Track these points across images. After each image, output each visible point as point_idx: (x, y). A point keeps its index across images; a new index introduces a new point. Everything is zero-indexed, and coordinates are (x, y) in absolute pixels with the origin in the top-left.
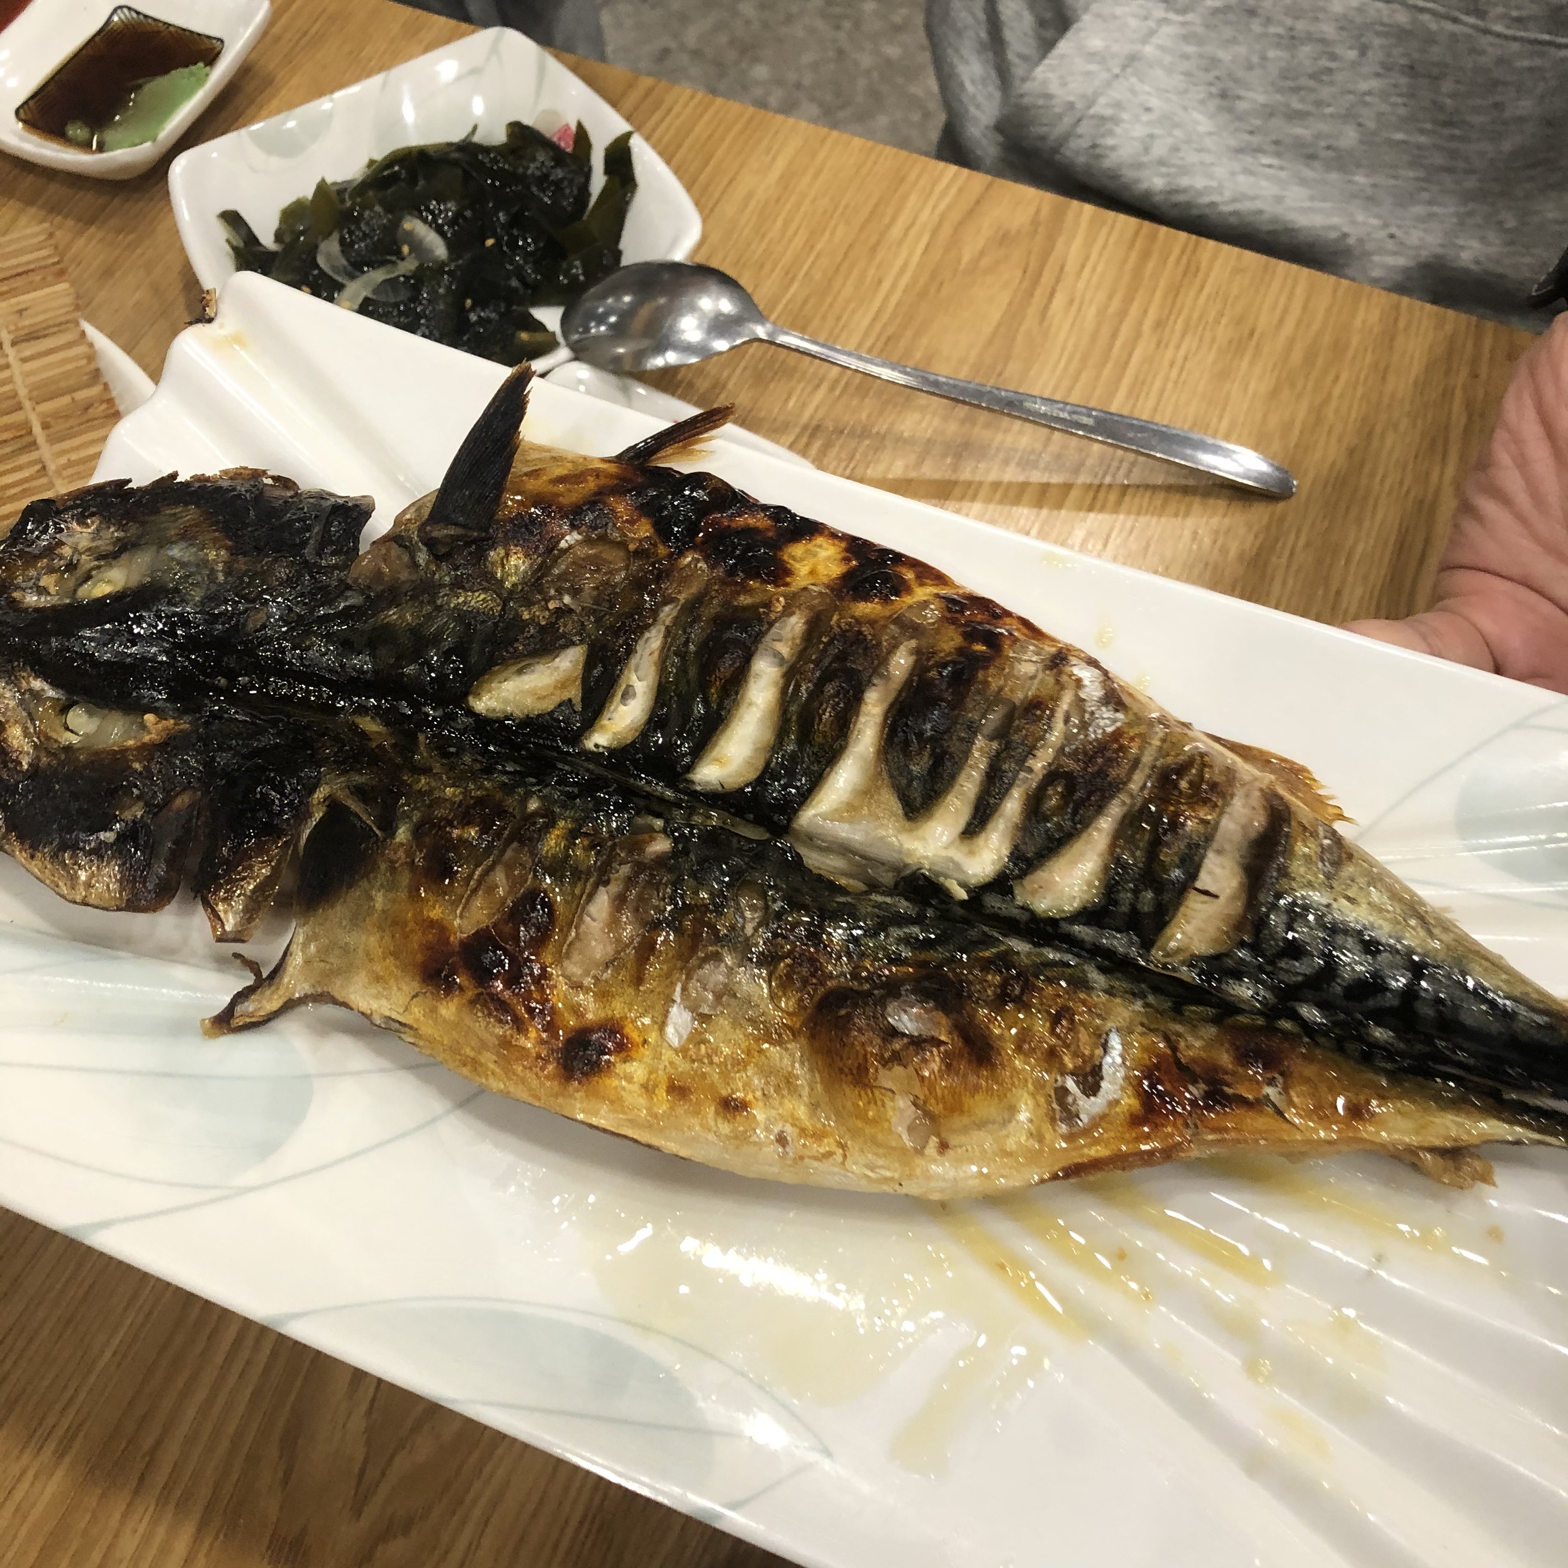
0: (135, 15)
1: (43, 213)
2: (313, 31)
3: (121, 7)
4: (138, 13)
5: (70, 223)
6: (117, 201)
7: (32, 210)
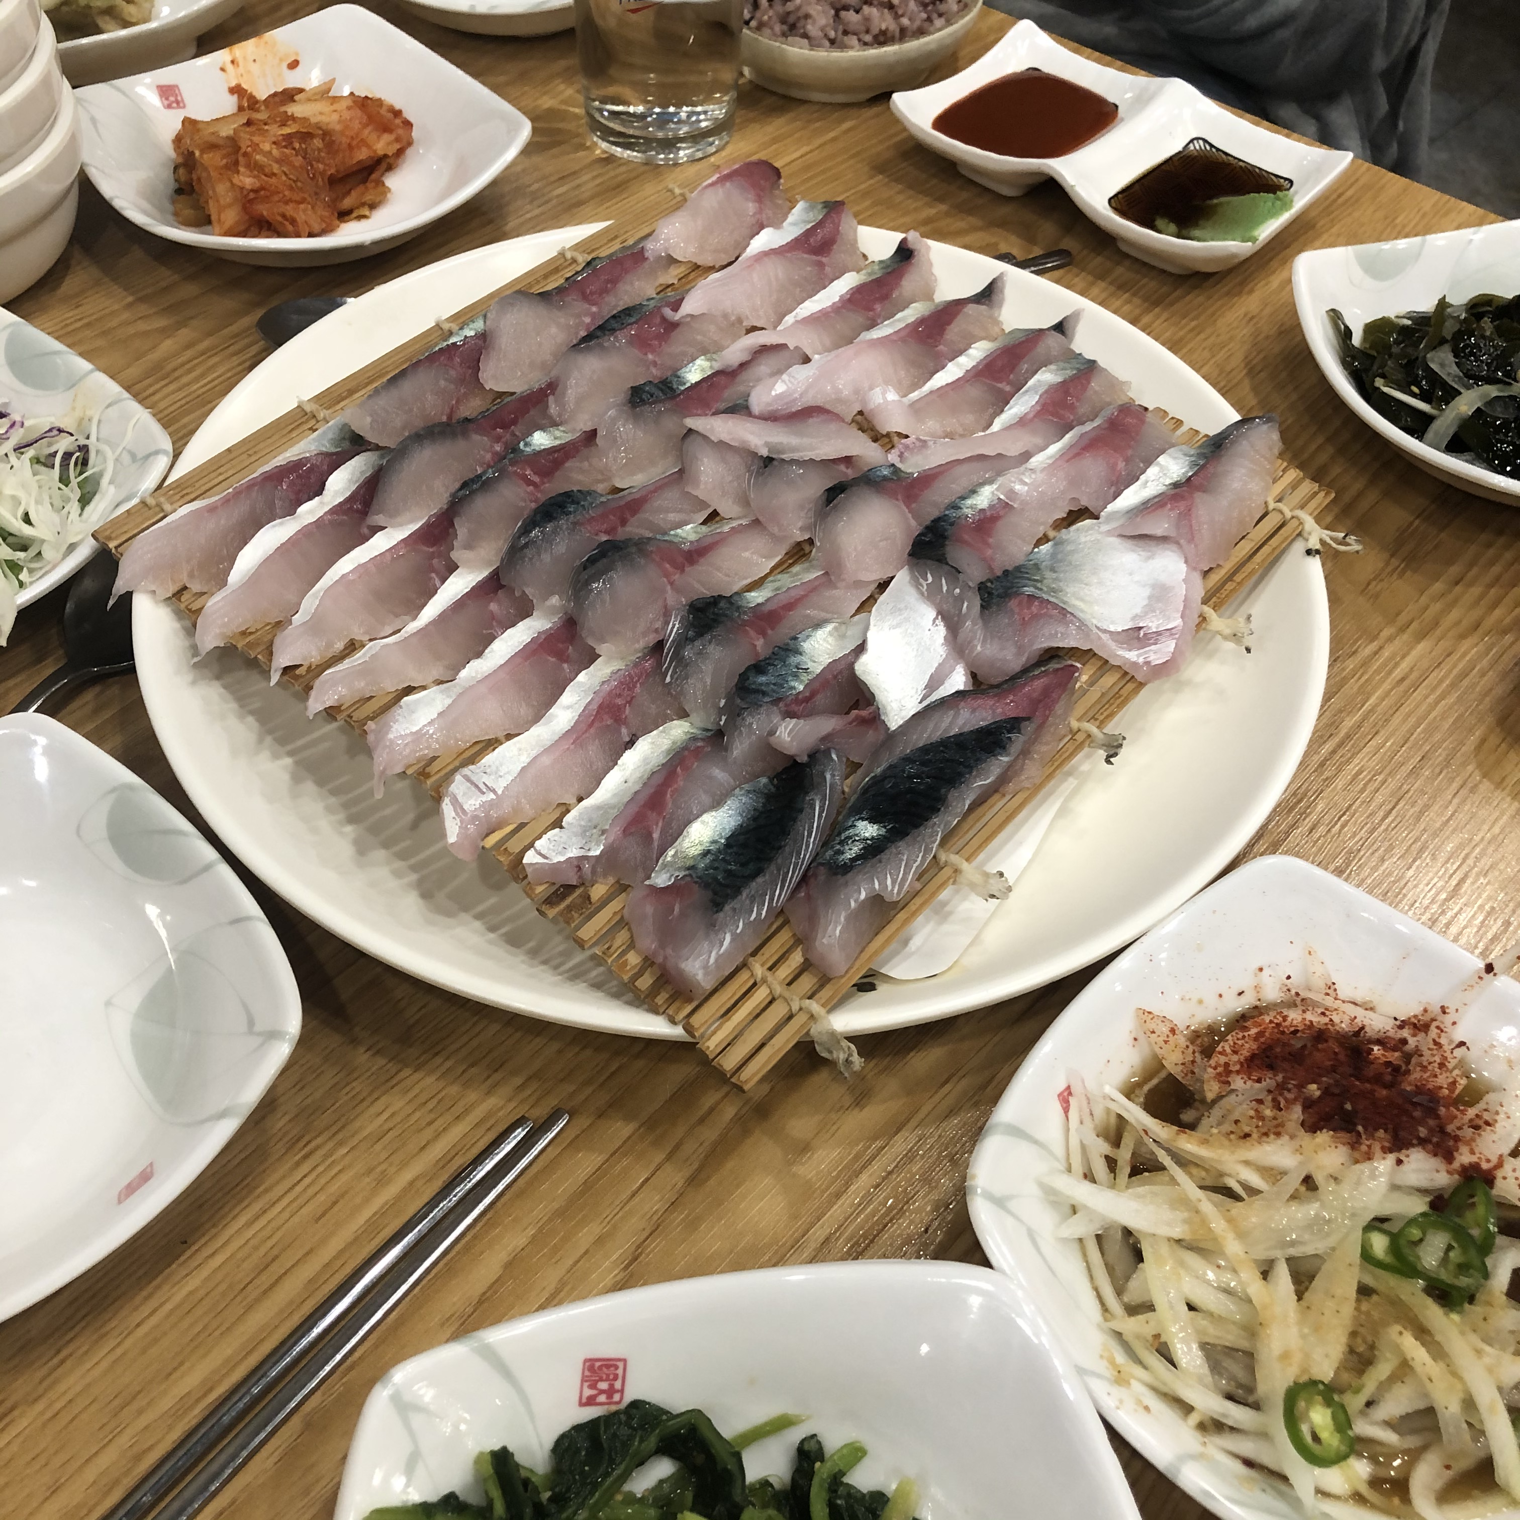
0: (1208, 148)
1: (1112, 289)
2: (1349, 193)
3: (1197, 139)
4: (1211, 146)
5: (1137, 301)
6: (1178, 293)
7: (1103, 284)
